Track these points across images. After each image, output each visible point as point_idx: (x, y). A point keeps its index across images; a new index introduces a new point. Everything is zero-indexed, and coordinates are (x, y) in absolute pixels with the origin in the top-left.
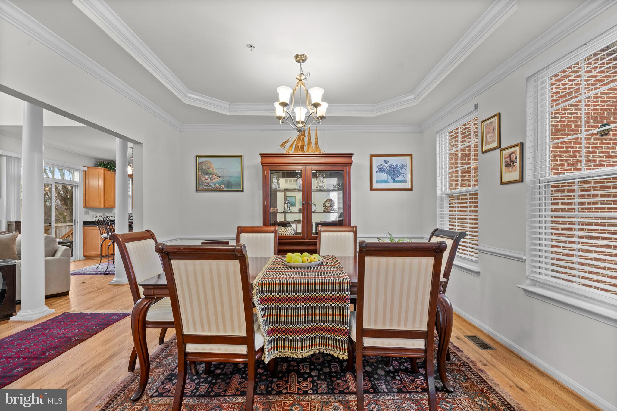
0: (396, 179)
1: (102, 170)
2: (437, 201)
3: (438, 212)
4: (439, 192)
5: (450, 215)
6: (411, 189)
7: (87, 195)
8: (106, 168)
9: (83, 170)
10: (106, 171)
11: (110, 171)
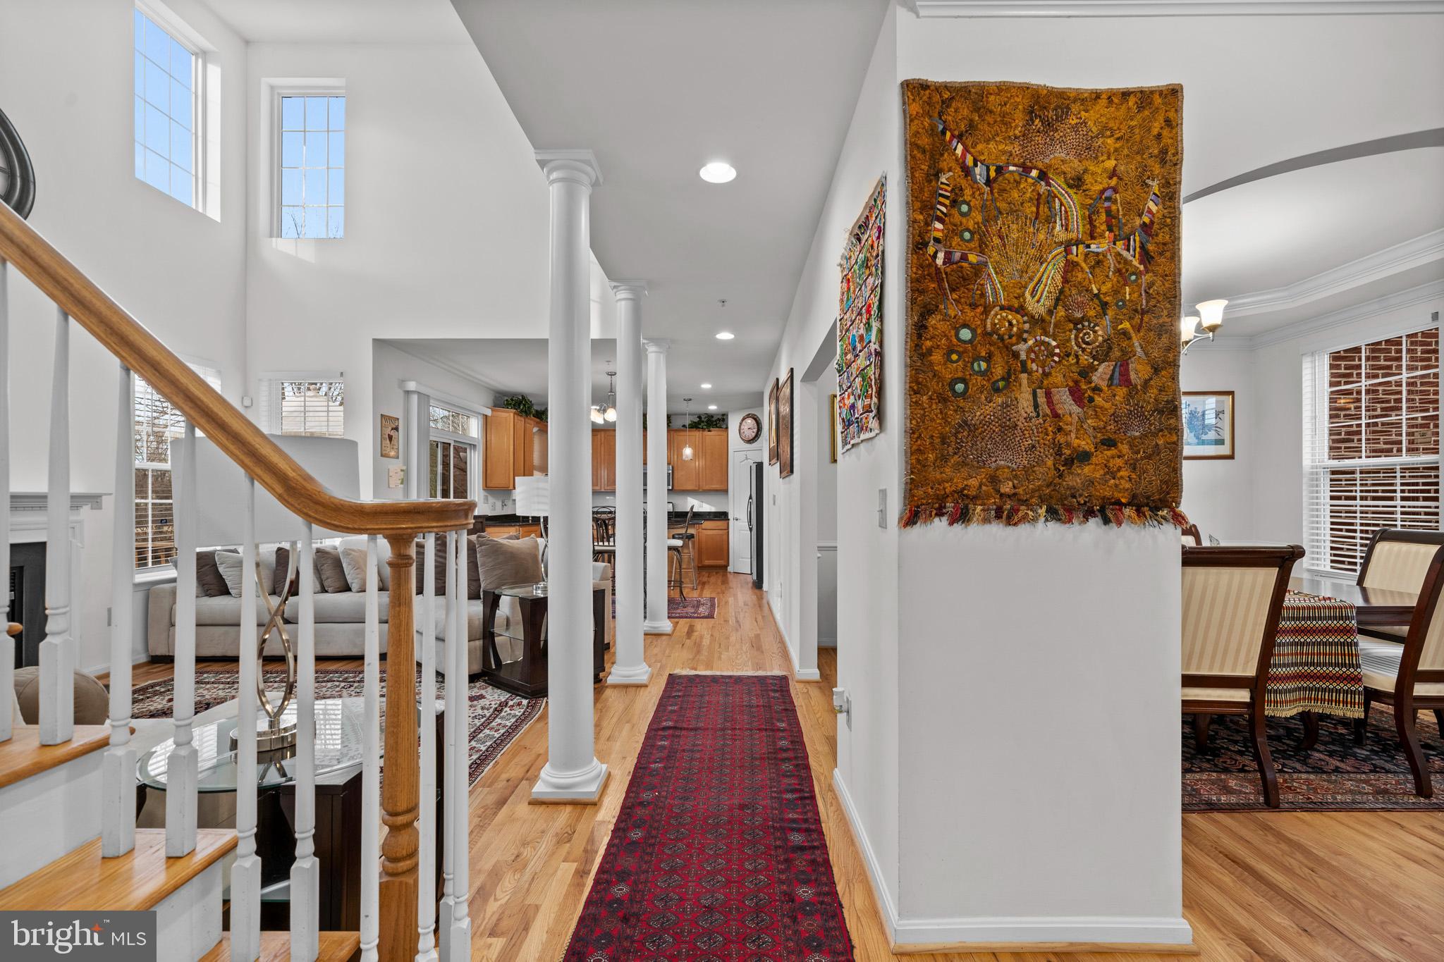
0: (1204, 437)
1: (512, 415)
2: (1305, 480)
3: (1305, 499)
4: (1307, 462)
5: (1331, 506)
6: (1231, 457)
7: (488, 467)
8: (517, 410)
9: (483, 414)
10: (516, 417)
11: (521, 416)
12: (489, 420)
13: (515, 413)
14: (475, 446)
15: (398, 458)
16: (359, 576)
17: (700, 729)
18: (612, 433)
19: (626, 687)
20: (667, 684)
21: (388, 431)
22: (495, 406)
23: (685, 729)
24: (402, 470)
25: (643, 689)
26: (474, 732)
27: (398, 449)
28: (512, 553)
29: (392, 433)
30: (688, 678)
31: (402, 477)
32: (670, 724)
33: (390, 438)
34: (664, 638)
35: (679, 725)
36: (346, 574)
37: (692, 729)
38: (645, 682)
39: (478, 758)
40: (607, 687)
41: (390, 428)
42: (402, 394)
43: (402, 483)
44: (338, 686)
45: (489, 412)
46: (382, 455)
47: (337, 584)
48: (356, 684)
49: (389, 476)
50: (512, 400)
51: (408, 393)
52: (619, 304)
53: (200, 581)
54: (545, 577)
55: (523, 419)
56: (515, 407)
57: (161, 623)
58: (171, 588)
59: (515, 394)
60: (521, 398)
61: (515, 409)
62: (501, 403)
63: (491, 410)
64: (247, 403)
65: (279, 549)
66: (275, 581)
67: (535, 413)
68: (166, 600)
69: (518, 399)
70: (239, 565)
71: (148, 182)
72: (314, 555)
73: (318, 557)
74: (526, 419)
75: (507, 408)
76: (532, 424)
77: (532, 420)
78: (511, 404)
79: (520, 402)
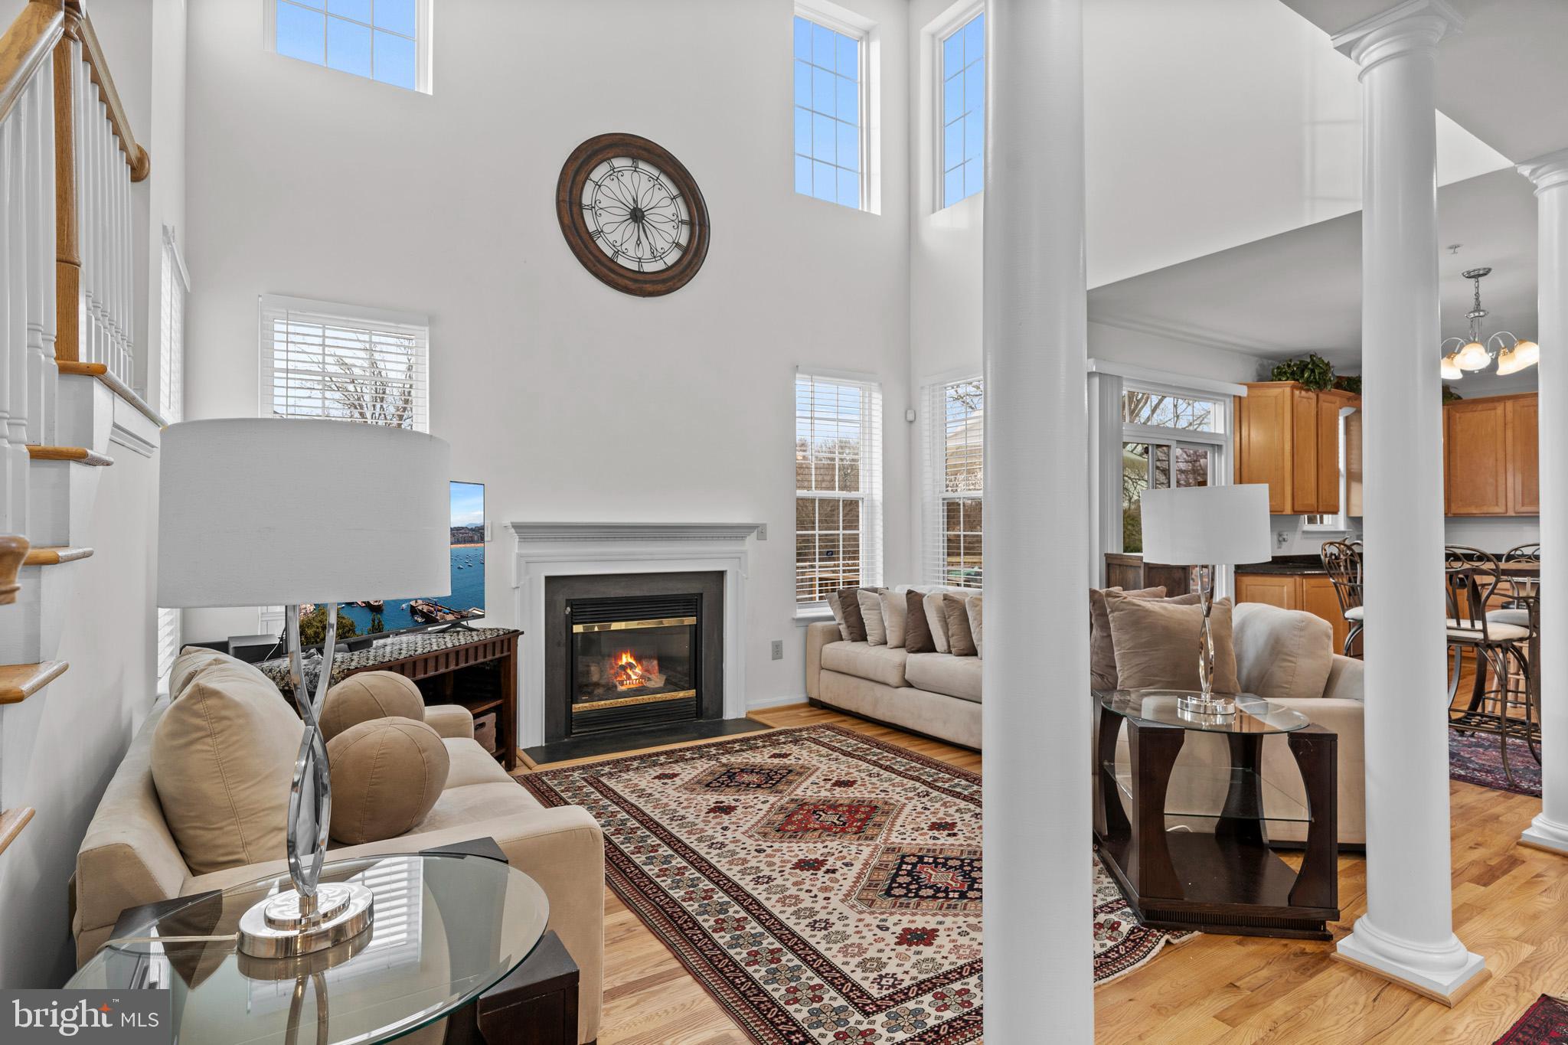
1: (1288, 390)
7: (1245, 474)
8: (1298, 380)
9: (1234, 396)
10: (1297, 392)
11: (1308, 390)
12: (1245, 403)
13: (1293, 388)
14: (1220, 447)
20: (1519, 1027)
22: (1260, 380)
25: (1431, 1009)
28: (1166, 628)
36: (972, 631)
38: (1447, 993)
40: (1335, 963)
44: (915, 790)
45: (1243, 391)
47: (962, 645)
50: (1289, 366)
53: (846, 622)
54: (1204, 685)
55: (1312, 395)
56: (1293, 376)
57: (814, 664)
58: (823, 627)
59: (1298, 355)
60: (1309, 360)
61: (1294, 380)
62: (1270, 374)
63: (1249, 386)
64: (910, 417)
65: (910, 592)
66: (906, 632)
67: (1338, 382)
68: (818, 640)
69: (1301, 362)
70: (877, 607)
71: (811, 195)
72: (941, 603)
73: (946, 605)
74: (1321, 395)
75: (1280, 380)
76: (1334, 403)
77: (1334, 394)
78: (1285, 373)
79: (1303, 367)
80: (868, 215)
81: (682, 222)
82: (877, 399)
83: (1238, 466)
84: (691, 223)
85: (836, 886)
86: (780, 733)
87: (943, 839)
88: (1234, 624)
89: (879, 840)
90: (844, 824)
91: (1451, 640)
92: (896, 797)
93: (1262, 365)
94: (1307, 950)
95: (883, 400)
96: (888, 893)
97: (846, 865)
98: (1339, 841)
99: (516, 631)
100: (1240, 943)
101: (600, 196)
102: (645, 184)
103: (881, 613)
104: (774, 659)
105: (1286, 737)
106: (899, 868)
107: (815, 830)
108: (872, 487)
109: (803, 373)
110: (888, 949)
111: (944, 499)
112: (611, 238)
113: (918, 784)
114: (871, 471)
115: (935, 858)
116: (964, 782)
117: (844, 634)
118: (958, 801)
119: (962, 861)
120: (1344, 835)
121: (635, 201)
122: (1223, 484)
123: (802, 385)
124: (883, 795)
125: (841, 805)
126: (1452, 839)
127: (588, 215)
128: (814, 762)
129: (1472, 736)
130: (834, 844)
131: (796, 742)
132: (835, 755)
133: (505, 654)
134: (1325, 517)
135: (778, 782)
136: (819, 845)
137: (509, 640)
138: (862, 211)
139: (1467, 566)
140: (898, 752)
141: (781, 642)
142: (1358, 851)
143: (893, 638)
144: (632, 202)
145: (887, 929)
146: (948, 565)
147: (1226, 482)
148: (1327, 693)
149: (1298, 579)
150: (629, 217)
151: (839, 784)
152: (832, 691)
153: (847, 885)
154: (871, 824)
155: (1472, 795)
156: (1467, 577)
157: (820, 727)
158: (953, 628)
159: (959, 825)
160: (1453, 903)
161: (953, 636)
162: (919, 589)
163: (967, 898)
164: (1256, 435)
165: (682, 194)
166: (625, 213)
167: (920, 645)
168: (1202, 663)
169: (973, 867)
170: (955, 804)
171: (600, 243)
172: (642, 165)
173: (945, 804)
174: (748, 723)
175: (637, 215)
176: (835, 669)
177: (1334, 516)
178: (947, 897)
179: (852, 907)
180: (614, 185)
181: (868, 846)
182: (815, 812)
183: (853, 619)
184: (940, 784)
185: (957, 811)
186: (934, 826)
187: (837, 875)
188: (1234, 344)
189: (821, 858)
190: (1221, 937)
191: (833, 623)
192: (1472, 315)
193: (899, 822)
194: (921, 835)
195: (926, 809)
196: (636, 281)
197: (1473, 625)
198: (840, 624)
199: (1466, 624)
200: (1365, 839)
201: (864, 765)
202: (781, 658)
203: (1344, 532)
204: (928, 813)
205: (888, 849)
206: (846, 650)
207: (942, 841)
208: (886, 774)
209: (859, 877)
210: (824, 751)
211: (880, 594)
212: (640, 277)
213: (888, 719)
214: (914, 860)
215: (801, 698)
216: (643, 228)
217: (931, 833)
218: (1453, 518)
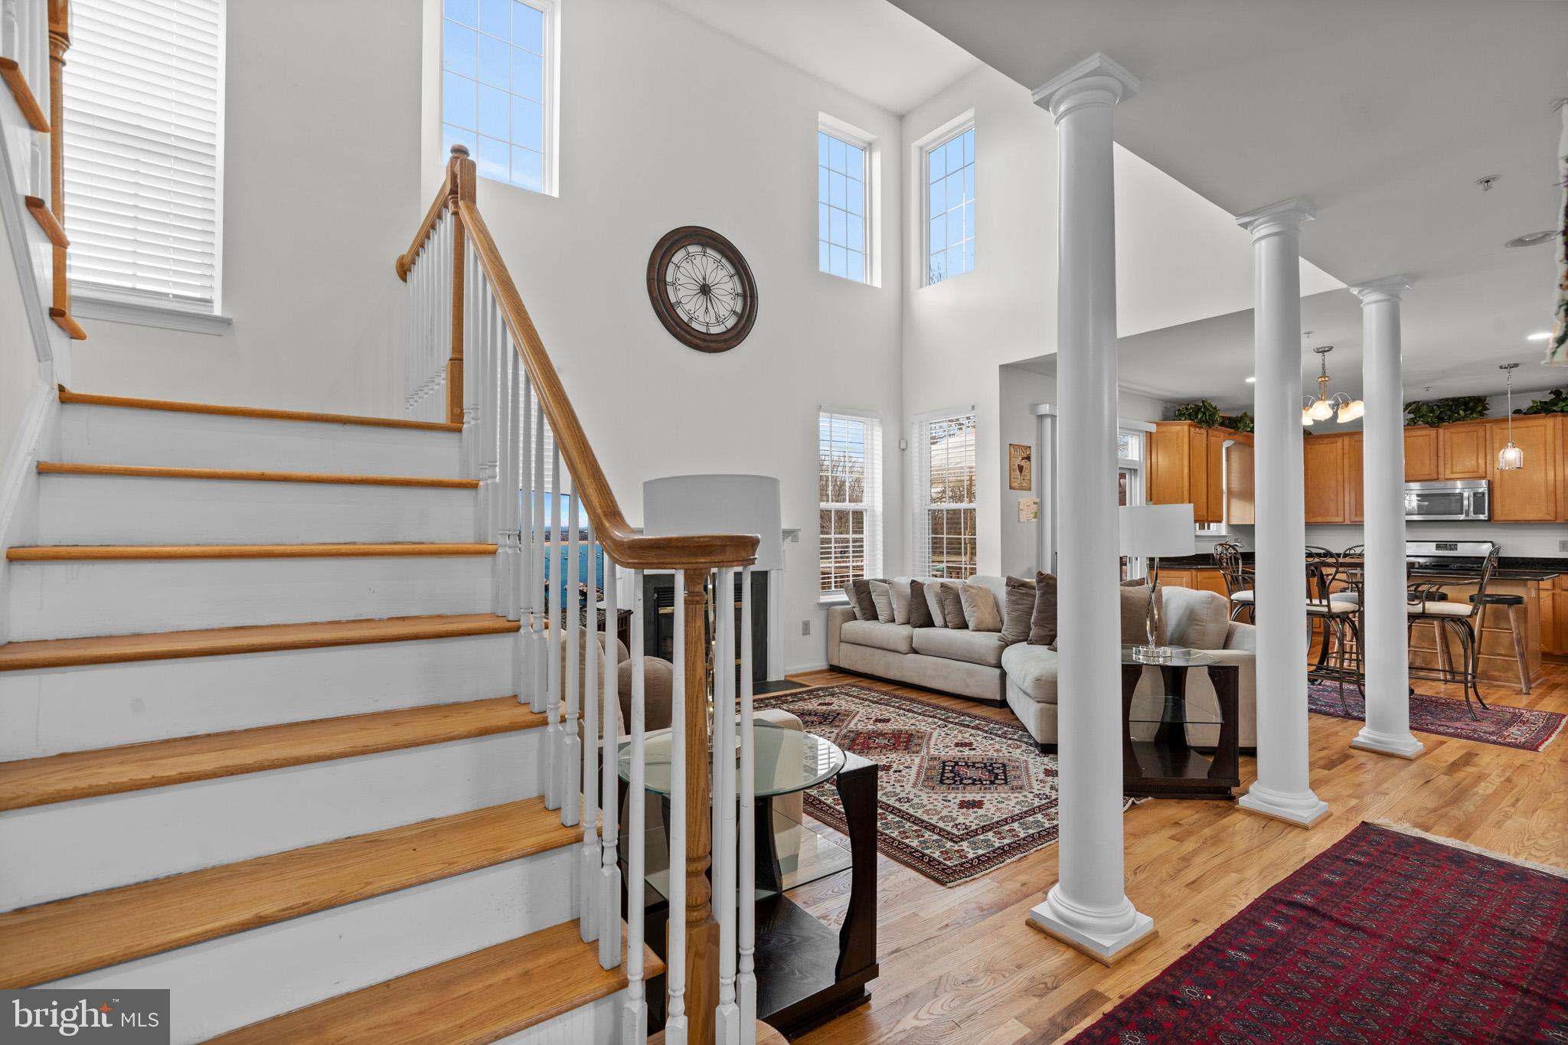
1: (1186, 427)
7: (1154, 496)
8: (1193, 420)
9: (1146, 432)
10: (1192, 429)
11: (1200, 428)
12: (1153, 436)
13: (1190, 425)
14: (1135, 470)
15: (1030, 489)
16: (975, 614)
17: (1364, 930)
18: (1356, 438)
19: (1269, 819)
20: (1348, 837)
21: (1018, 461)
22: (1165, 419)
23: (1331, 919)
24: (1035, 503)
25: (1297, 831)
26: (1026, 812)
27: (1030, 480)
29: (1023, 463)
30: (1399, 840)
31: (1035, 510)
32: (1309, 900)
33: (1021, 468)
34: (1396, 761)
35: (1323, 908)
36: (964, 610)
37: (1345, 925)
38: (1307, 822)
39: (1009, 845)
40: (1238, 810)
41: (1020, 458)
42: (1033, 419)
43: (1035, 517)
44: (935, 723)
45: (1153, 428)
46: (1011, 488)
47: (956, 621)
48: (951, 726)
49: (1020, 510)
50: (1187, 409)
51: (1041, 417)
52: (1257, 245)
53: (860, 605)
54: (1150, 638)
55: (1204, 431)
56: (1190, 417)
57: (833, 637)
58: (842, 609)
59: (1193, 401)
60: (1201, 405)
61: (1191, 420)
62: (1173, 414)
63: (1158, 424)
64: (903, 446)
65: (913, 582)
66: (910, 612)
67: (1222, 422)
68: (838, 620)
69: (1196, 406)
70: (886, 593)
71: (828, 272)
72: (938, 590)
73: (942, 591)
74: (1210, 431)
75: (1180, 420)
76: (1219, 437)
77: (1219, 431)
78: (1184, 414)
79: (1197, 410)
80: (870, 288)
81: (738, 294)
82: (878, 434)
83: (1149, 485)
84: (744, 296)
85: (905, 779)
86: (818, 689)
87: (967, 752)
88: (1163, 600)
89: (923, 753)
90: (894, 744)
91: (1310, 613)
92: (924, 728)
93: (1166, 408)
94: (1220, 805)
95: (883, 433)
96: (942, 782)
97: (907, 767)
98: (1240, 746)
99: (630, 611)
100: (1178, 803)
101: (679, 275)
102: (711, 266)
103: (889, 598)
104: (803, 635)
105: (1206, 668)
106: (944, 769)
107: (876, 748)
108: (873, 502)
109: (825, 411)
110: (954, 811)
111: (929, 510)
112: (687, 307)
113: (936, 720)
114: (872, 488)
115: (966, 763)
116: (968, 719)
117: (858, 615)
118: (969, 730)
119: (985, 764)
120: (1242, 742)
121: (704, 279)
122: (1138, 504)
123: (824, 422)
124: (913, 727)
125: (886, 733)
126: (1309, 745)
127: (670, 289)
128: (853, 708)
129: (1320, 684)
130: (893, 756)
131: (833, 695)
132: (866, 703)
133: (624, 628)
134: (1211, 524)
135: (833, 720)
136: (883, 757)
137: (626, 617)
138: (866, 285)
139: (1317, 560)
140: (912, 700)
141: (809, 621)
142: (1251, 753)
143: (900, 616)
144: (701, 279)
145: (950, 801)
146: (933, 562)
147: (1141, 504)
148: (1225, 646)
149: (1194, 573)
150: (699, 291)
151: (880, 721)
152: (850, 658)
153: (912, 778)
154: (913, 744)
155: (1321, 721)
156: (1316, 568)
157: (847, 685)
158: (949, 608)
159: (975, 743)
160: (1310, 779)
161: (949, 614)
162: (919, 579)
163: (995, 784)
164: (1162, 461)
165: (738, 273)
166: (696, 288)
167: (921, 622)
168: (1148, 623)
169: (993, 768)
170: (967, 731)
171: (679, 311)
172: (709, 251)
173: (960, 731)
174: (787, 683)
175: (705, 290)
176: (854, 642)
177: (1218, 524)
178: (982, 783)
179: (921, 790)
180: (689, 266)
181: (917, 756)
182: (869, 738)
183: (866, 604)
184: (952, 720)
185: (970, 735)
186: (957, 745)
187: (903, 773)
188: (1144, 392)
189: (887, 764)
190: (1166, 800)
191: (847, 606)
192: (1320, 380)
193: (932, 743)
194: (951, 750)
195: (948, 735)
196: (704, 340)
197: (1321, 602)
198: (854, 607)
199: (1316, 601)
200: (1256, 744)
201: (892, 709)
202: (809, 634)
203: (1225, 537)
204: (950, 737)
205: (932, 758)
206: (861, 627)
207: (966, 753)
208: (910, 714)
209: (918, 774)
210: (857, 701)
211: (889, 584)
212: (708, 337)
213: (898, 679)
214: (953, 764)
215: (822, 665)
216: (710, 299)
217: (957, 749)
218: (1310, 526)
